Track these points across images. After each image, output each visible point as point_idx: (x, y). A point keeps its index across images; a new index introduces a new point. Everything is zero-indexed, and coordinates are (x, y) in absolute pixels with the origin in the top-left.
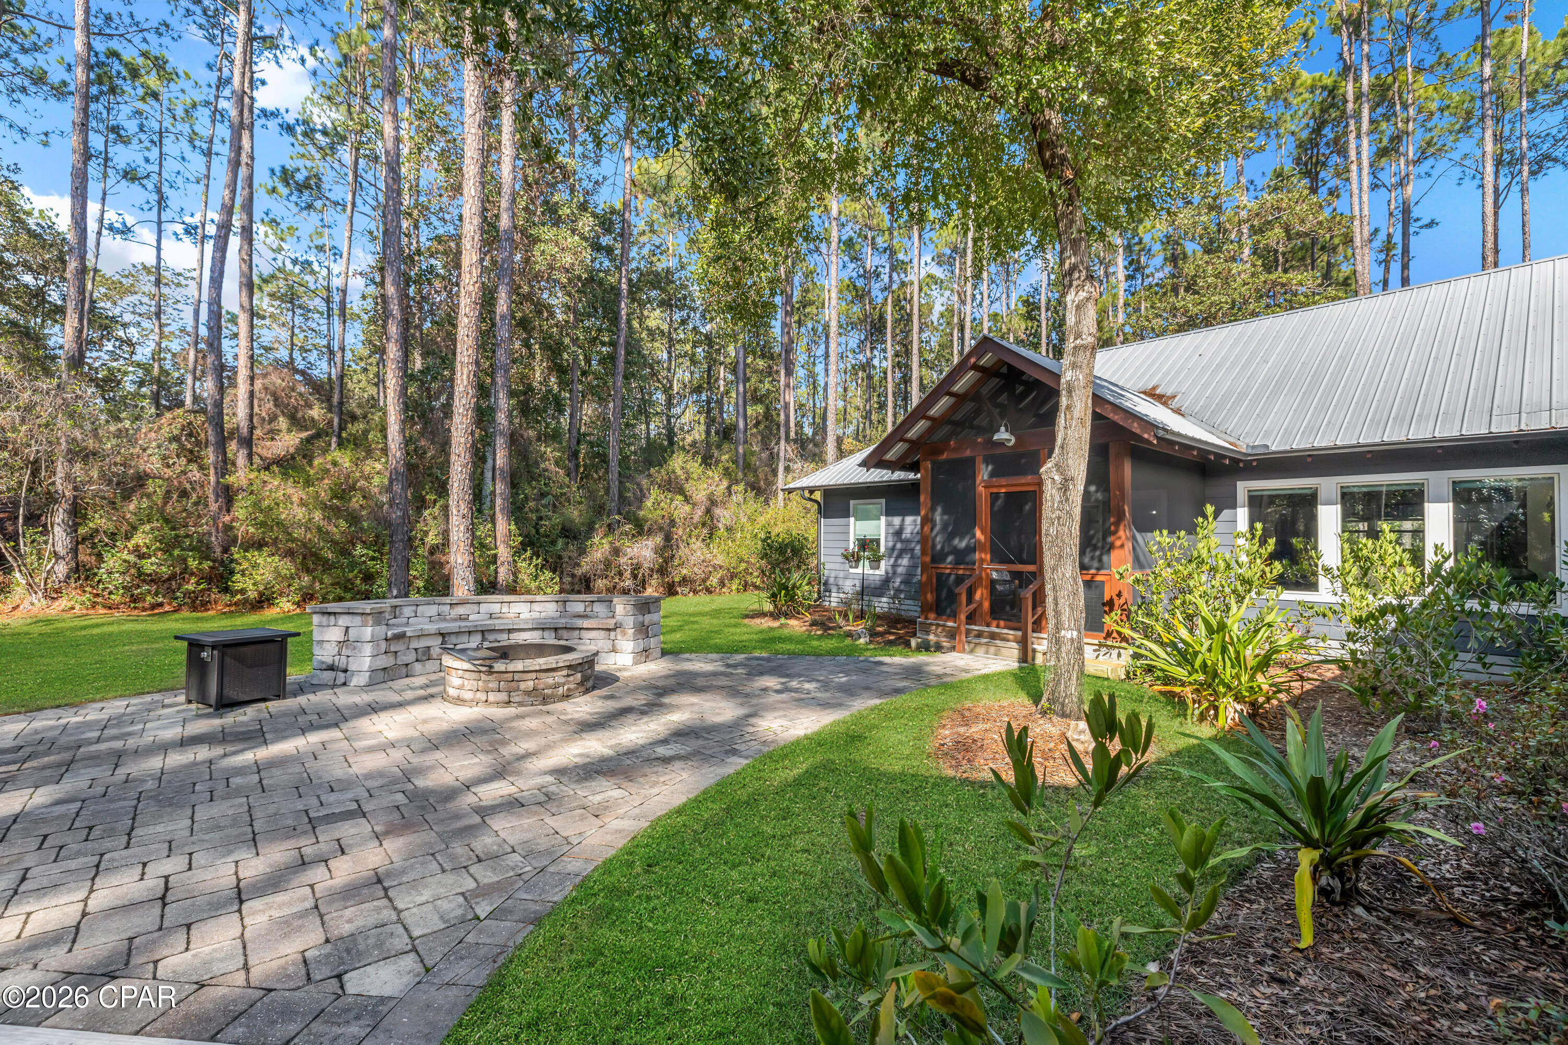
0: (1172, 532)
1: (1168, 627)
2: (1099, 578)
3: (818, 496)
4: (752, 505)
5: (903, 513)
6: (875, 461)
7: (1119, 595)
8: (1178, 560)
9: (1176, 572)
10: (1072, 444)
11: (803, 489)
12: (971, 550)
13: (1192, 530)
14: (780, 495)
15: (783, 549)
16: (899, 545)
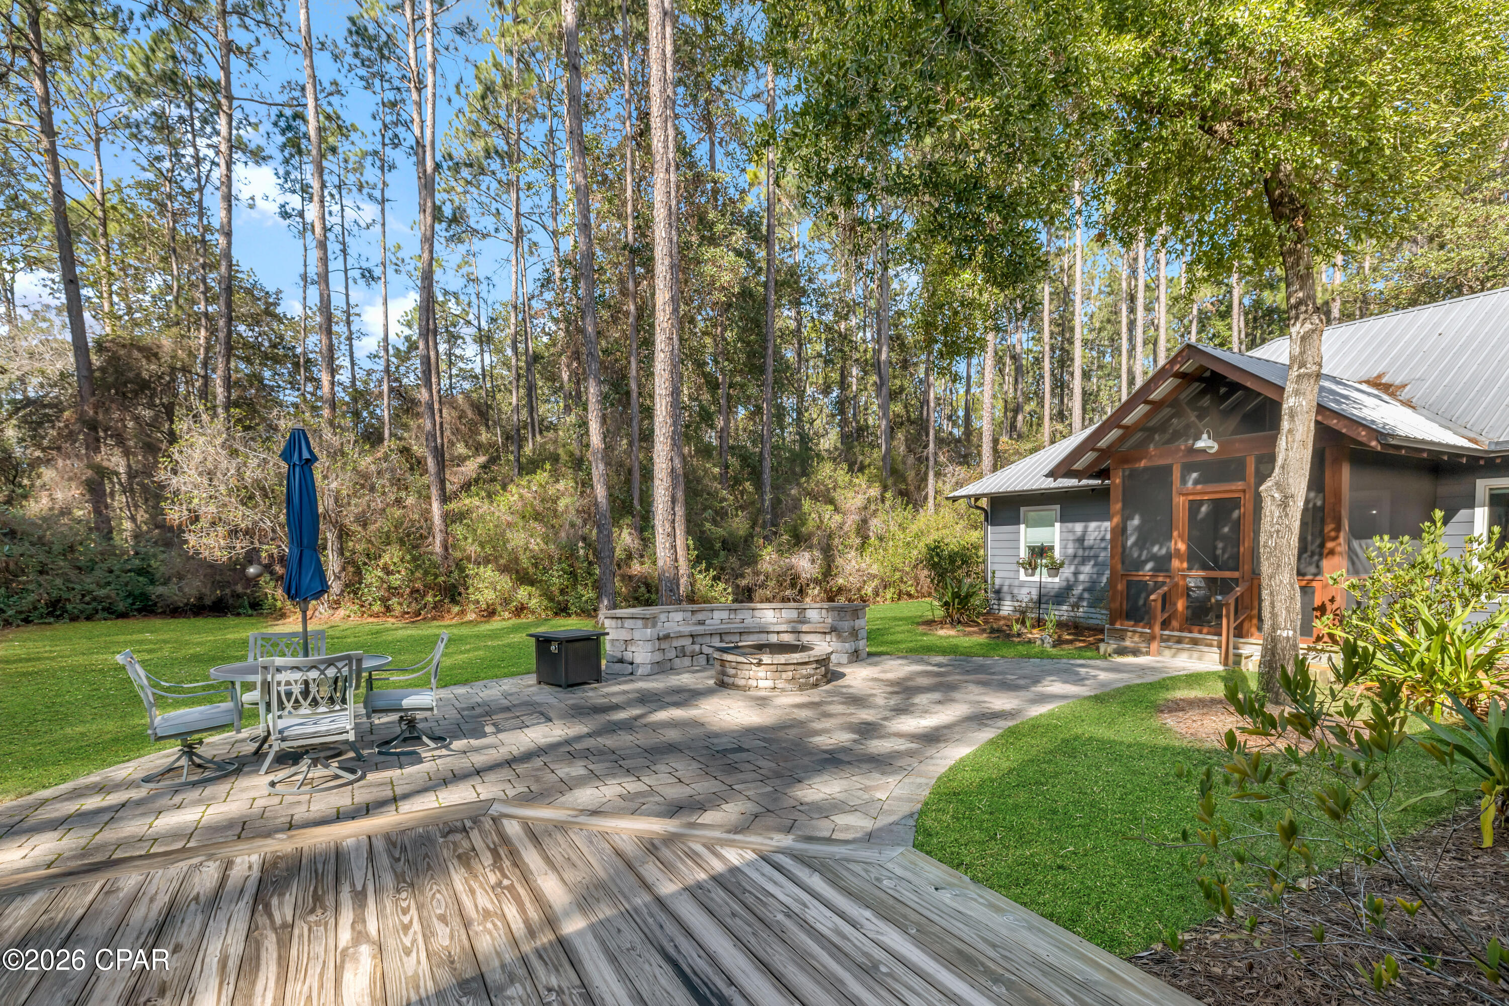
0: (1393, 537)
1: (1386, 630)
2: (1314, 584)
3: (984, 503)
4: (900, 514)
5: (1087, 519)
6: (1063, 470)
7: (1332, 600)
8: (1400, 565)
9: (1396, 577)
10: (1293, 464)
11: (969, 497)
12: (1169, 557)
13: (1417, 535)
14: (931, 500)
15: (952, 558)
16: (1080, 552)
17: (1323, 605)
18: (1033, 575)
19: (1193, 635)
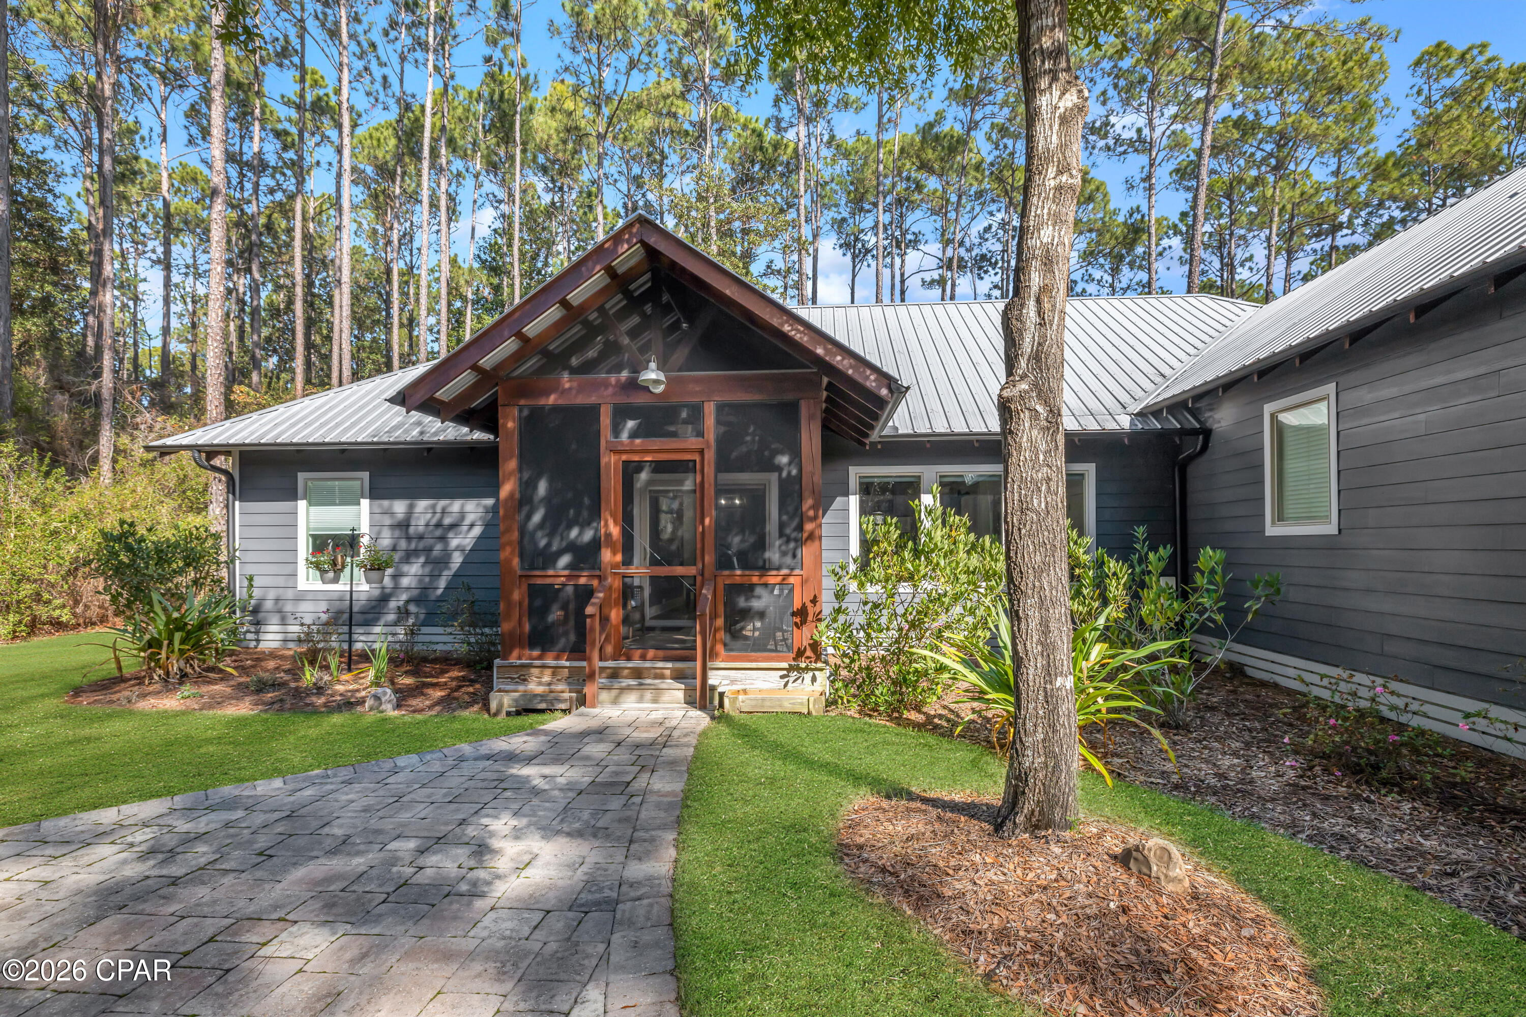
5: (412, 494)
6: (421, 396)
7: (815, 601)
11: (196, 449)
14: (105, 465)
15: (162, 554)
16: (403, 544)
17: (804, 607)
18: (336, 580)
19: (636, 663)
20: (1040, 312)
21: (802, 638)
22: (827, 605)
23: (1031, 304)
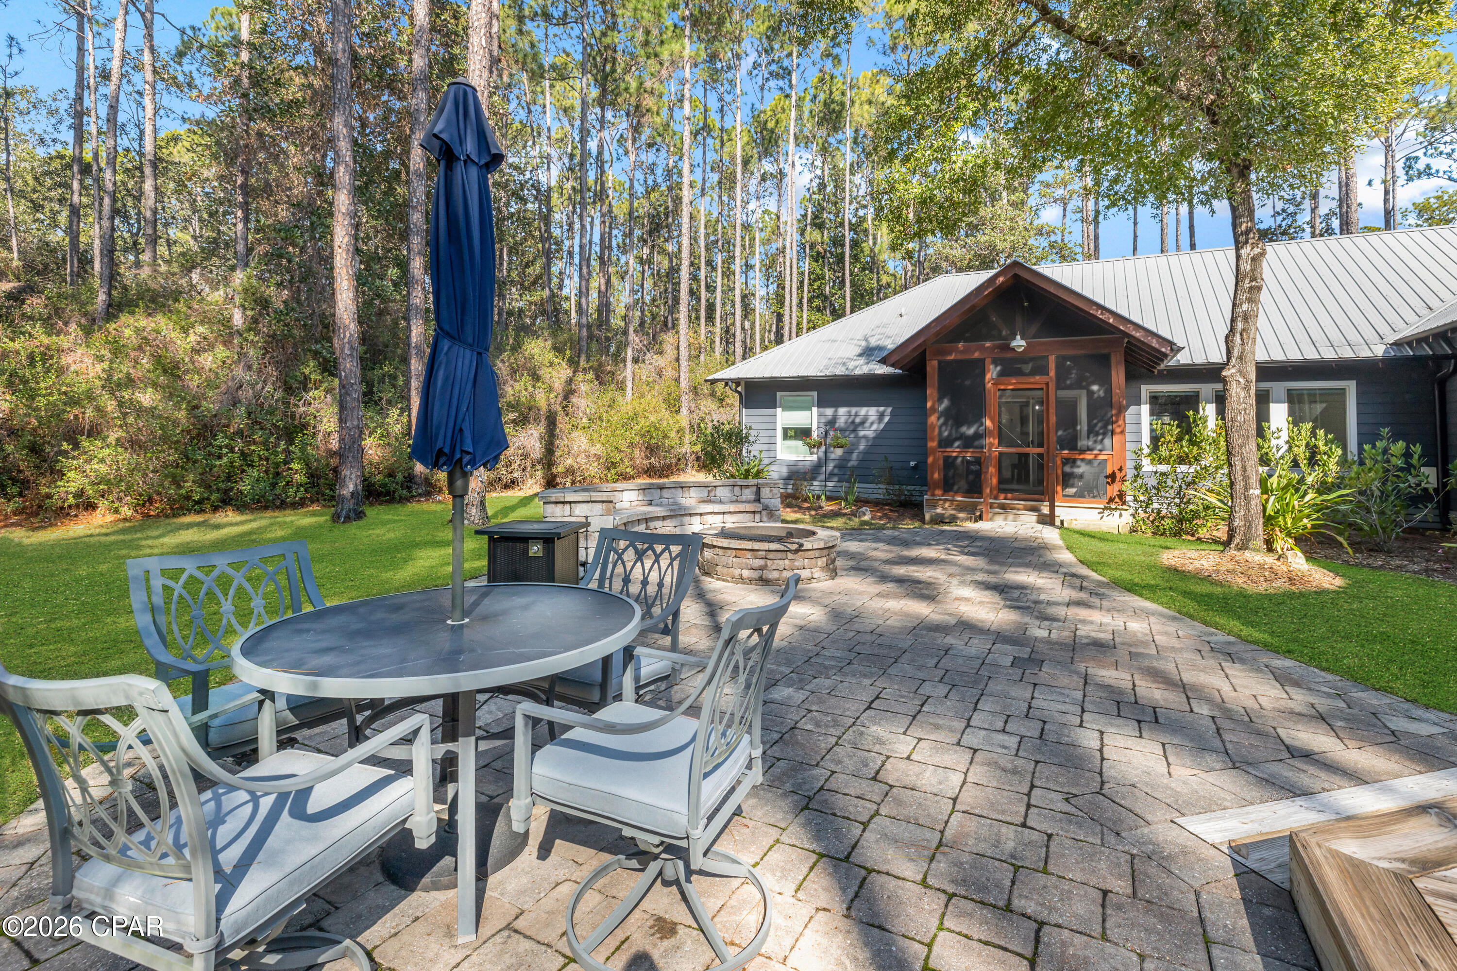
2: (1101, 457)
3: (739, 386)
5: (836, 405)
7: (1120, 470)
11: (726, 380)
12: (978, 436)
17: (1114, 473)
19: (1001, 501)
20: (1242, 339)
21: (1113, 490)
22: (1130, 473)
23: (1238, 335)
